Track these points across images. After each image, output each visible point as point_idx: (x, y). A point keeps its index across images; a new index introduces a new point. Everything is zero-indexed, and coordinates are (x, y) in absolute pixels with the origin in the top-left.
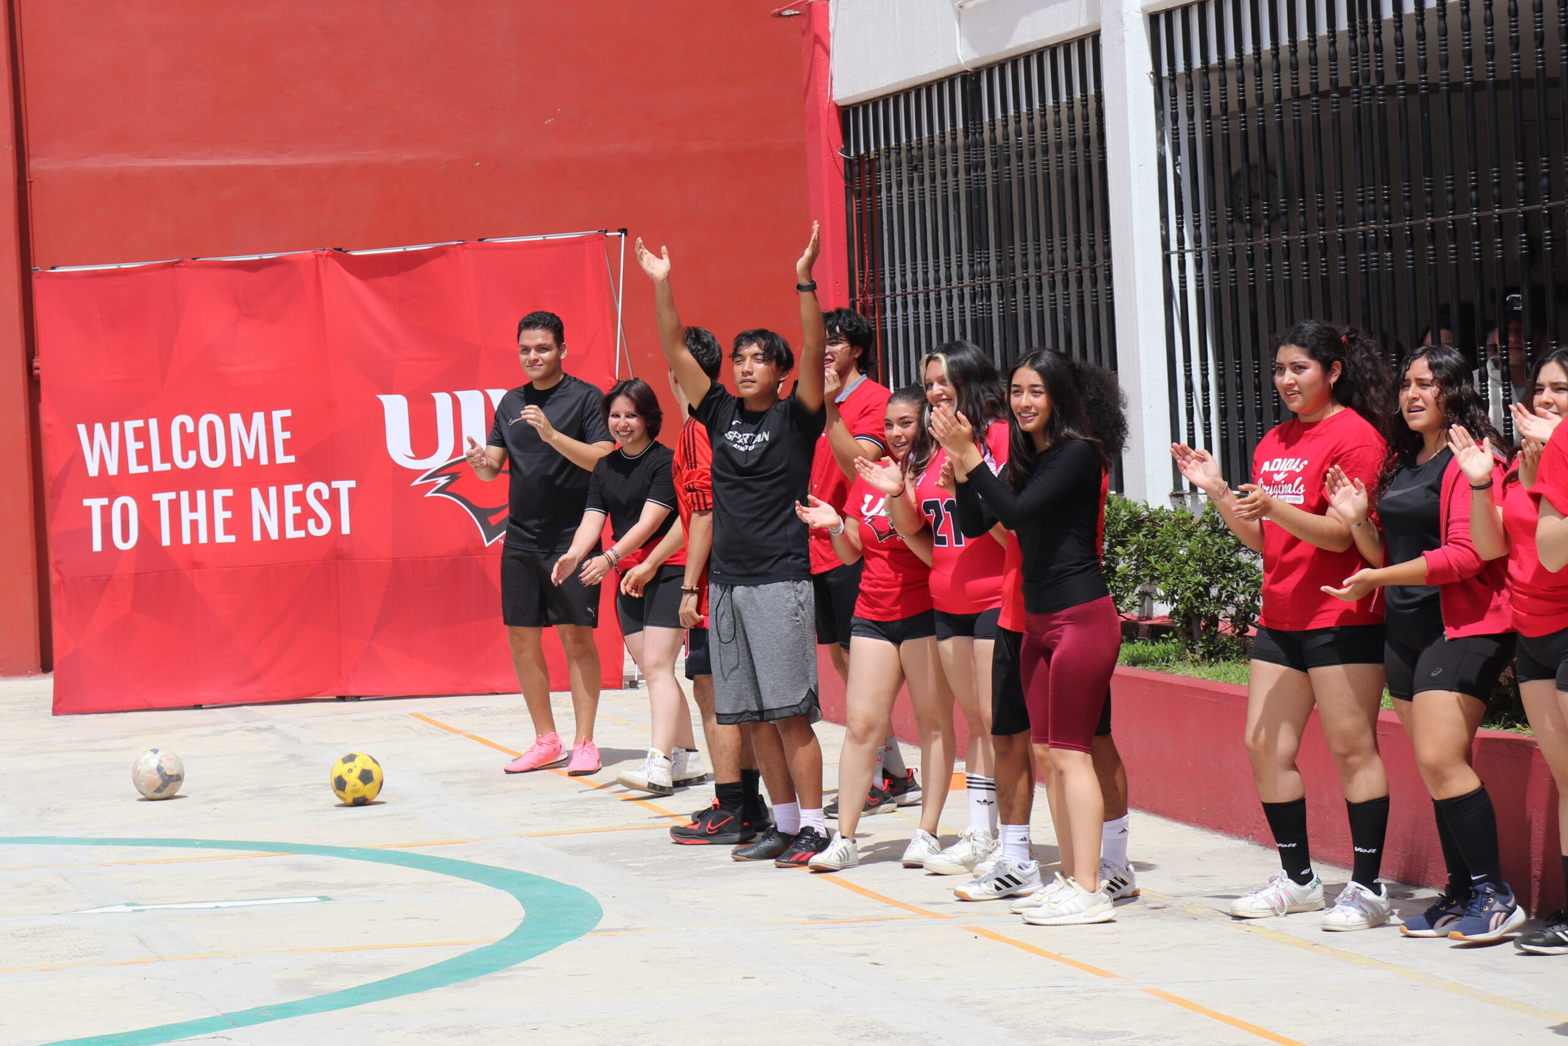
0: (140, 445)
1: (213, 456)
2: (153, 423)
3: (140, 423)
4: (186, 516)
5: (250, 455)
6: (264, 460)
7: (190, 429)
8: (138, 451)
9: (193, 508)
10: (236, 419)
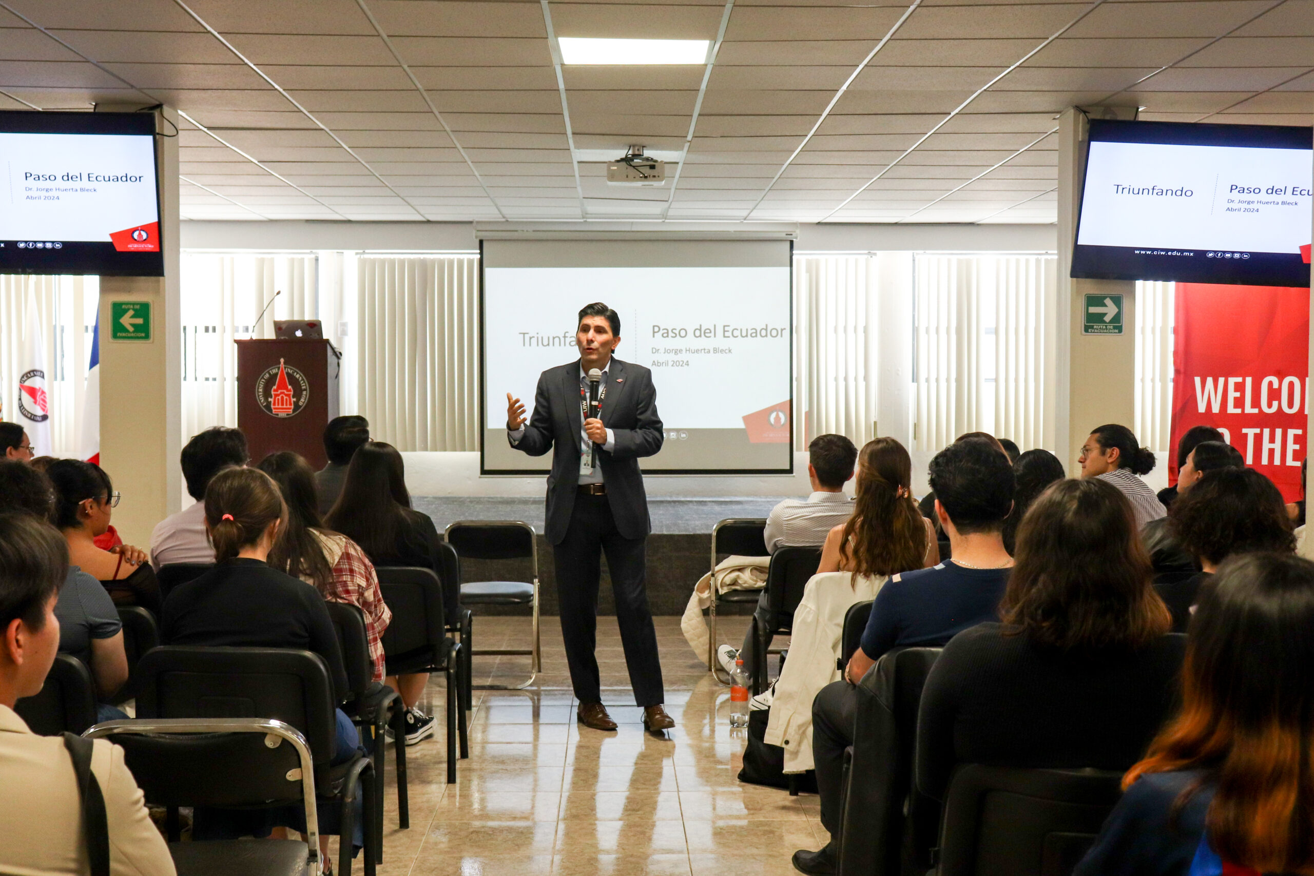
0: (1238, 394)
1: (1291, 405)
2: (1249, 380)
3: (1240, 380)
4: (1266, 446)
7: (1276, 386)
8: (1235, 399)
9: (1272, 440)
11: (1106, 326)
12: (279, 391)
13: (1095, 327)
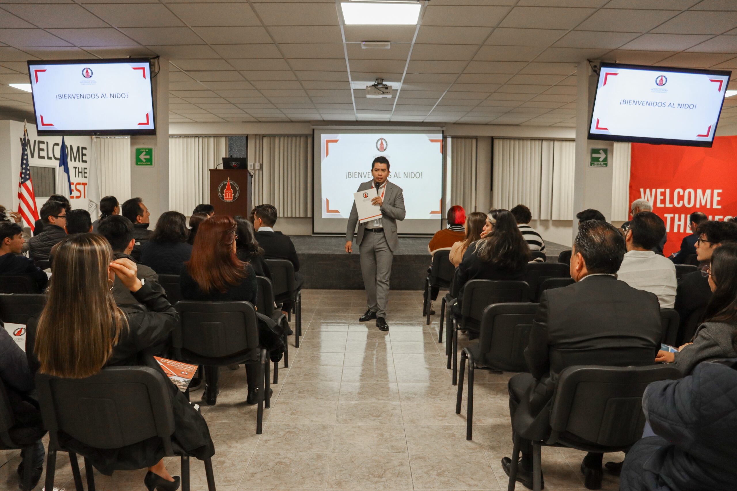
0: (662, 198)
1: (689, 203)
2: (668, 191)
3: (663, 190)
4: (676, 223)
5: (703, 204)
6: (708, 206)
7: (681, 193)
8: (661, 200)
9: (680, 220)
10: (699, 191)
11: (600, 163)
12: (227, 191)
13: (595, 163)
